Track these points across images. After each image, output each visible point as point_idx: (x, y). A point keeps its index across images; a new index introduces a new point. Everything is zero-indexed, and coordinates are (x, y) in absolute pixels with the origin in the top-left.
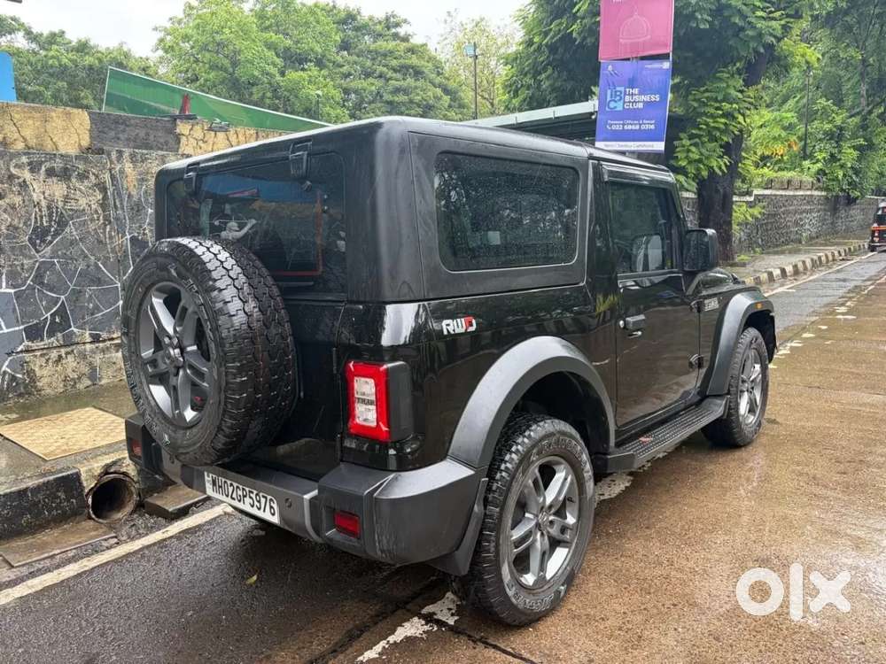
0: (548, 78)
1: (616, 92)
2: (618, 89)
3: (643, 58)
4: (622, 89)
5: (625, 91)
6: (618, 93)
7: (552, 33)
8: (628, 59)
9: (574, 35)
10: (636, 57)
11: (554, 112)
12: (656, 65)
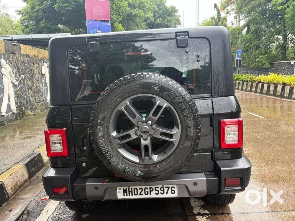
0: (43, 23)
1: (93, 31)
2: (94, 30)
3: (101, 21)
4: (96, 30)
5: (97, 31)
6: (94, 32)
7: (44, 5)
8: (96, 20)
9: (56, 8)
10: (99, 20)
11: (32, 36)
12: (106, 24)
